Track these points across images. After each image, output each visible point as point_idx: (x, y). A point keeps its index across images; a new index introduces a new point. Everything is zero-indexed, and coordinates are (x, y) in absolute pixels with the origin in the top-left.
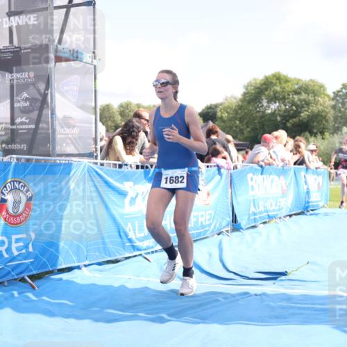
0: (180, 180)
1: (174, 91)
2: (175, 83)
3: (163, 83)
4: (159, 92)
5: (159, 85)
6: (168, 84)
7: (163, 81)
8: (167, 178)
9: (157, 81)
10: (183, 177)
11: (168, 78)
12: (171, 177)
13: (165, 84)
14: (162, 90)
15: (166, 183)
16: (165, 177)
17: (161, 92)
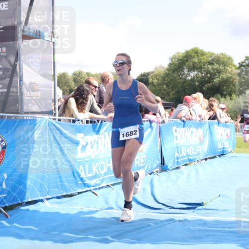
1: (129, 69)
2: (129, 63)
3: (120, 64)
5: (118, 65)
6: (123, 63)
7: (120, 61)
8: (123, 135)
9: (116, 61)
11: (124, 59)
12: (127, 133)
14: (120, 68)
15: (123, 137)
16: (123, 133)
17: (120, 70)
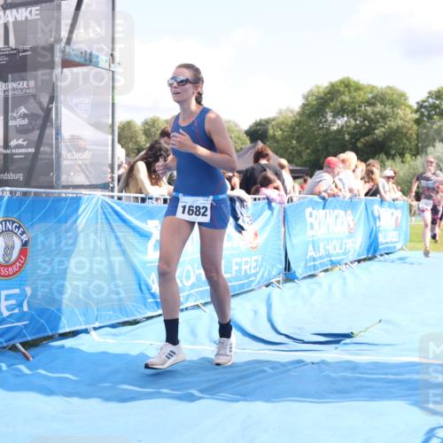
0: (202, 211)
3: (182, 81)
4: (175, 94)
5: (175, 84)
6: (188, 82)
7: (182, 78)
8: (184, 207)
9: (173, 78)
10: (206, 208)
12: (190, 207)
13: (183, 83)
14: (178, 90)
15: (183, 212)
16: (183, 204)
17: (178, 93)
